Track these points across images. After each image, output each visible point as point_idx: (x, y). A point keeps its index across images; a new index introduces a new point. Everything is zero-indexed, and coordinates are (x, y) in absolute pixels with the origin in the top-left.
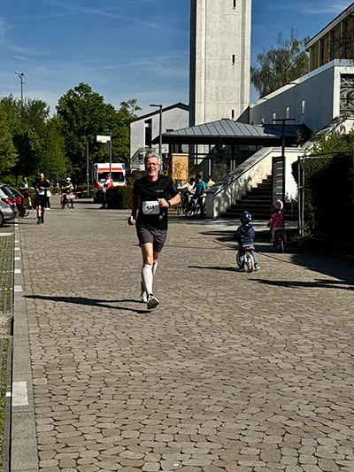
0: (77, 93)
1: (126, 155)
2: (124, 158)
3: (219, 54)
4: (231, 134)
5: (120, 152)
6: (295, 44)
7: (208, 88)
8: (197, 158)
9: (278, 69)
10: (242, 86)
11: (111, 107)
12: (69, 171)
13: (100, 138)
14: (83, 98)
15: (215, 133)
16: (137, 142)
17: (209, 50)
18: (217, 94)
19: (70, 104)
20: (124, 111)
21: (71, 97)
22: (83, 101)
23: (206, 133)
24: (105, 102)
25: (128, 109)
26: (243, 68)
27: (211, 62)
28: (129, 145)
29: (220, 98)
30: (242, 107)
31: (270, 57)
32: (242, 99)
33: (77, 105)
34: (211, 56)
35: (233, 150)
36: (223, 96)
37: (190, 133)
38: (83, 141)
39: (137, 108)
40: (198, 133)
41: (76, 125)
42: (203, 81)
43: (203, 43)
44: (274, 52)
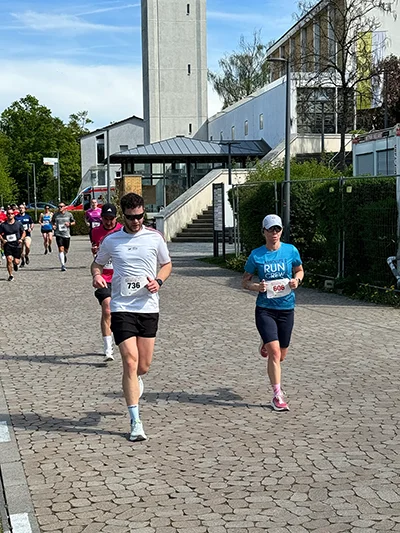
0: (23, 105)
1: (77, 173)
2: (75, 176)
3: (174, 64)
4: (186, 152)
5: (70, 171)
6: (260, 48)
7: (163, 101)
8: (152, 178)
9: (242, 76)
10: (200, 98)
11: (59, 121)
12: (14, 193)
13: (46, 160)
14: (28, 111)
15: (168, 152)
16: (89, 160)
17: (162, 61)
18: (173, 108)
19: (14, 117)
20: (74, 124)
21: (16, 110)
22: (28, 115)
23: (160, 152)
24: (53, 116)
25: (78, 122)
26: (199, 78)
27: (165, 73)
28: (80, 163)
29: (177, 112)
30: (200, 121)
31: (232, 62)
32: (200, 112)
33: (22, 119)
34: (165, 66)
35: (188, 169)
36: (179, 110)
37: (142, 152)
38: (29, 159)
39: (88, 121)
40: (151, 152)
41: (20, 142)
42: (157, 93)
43: (156, 52)
44: (238, 57)
